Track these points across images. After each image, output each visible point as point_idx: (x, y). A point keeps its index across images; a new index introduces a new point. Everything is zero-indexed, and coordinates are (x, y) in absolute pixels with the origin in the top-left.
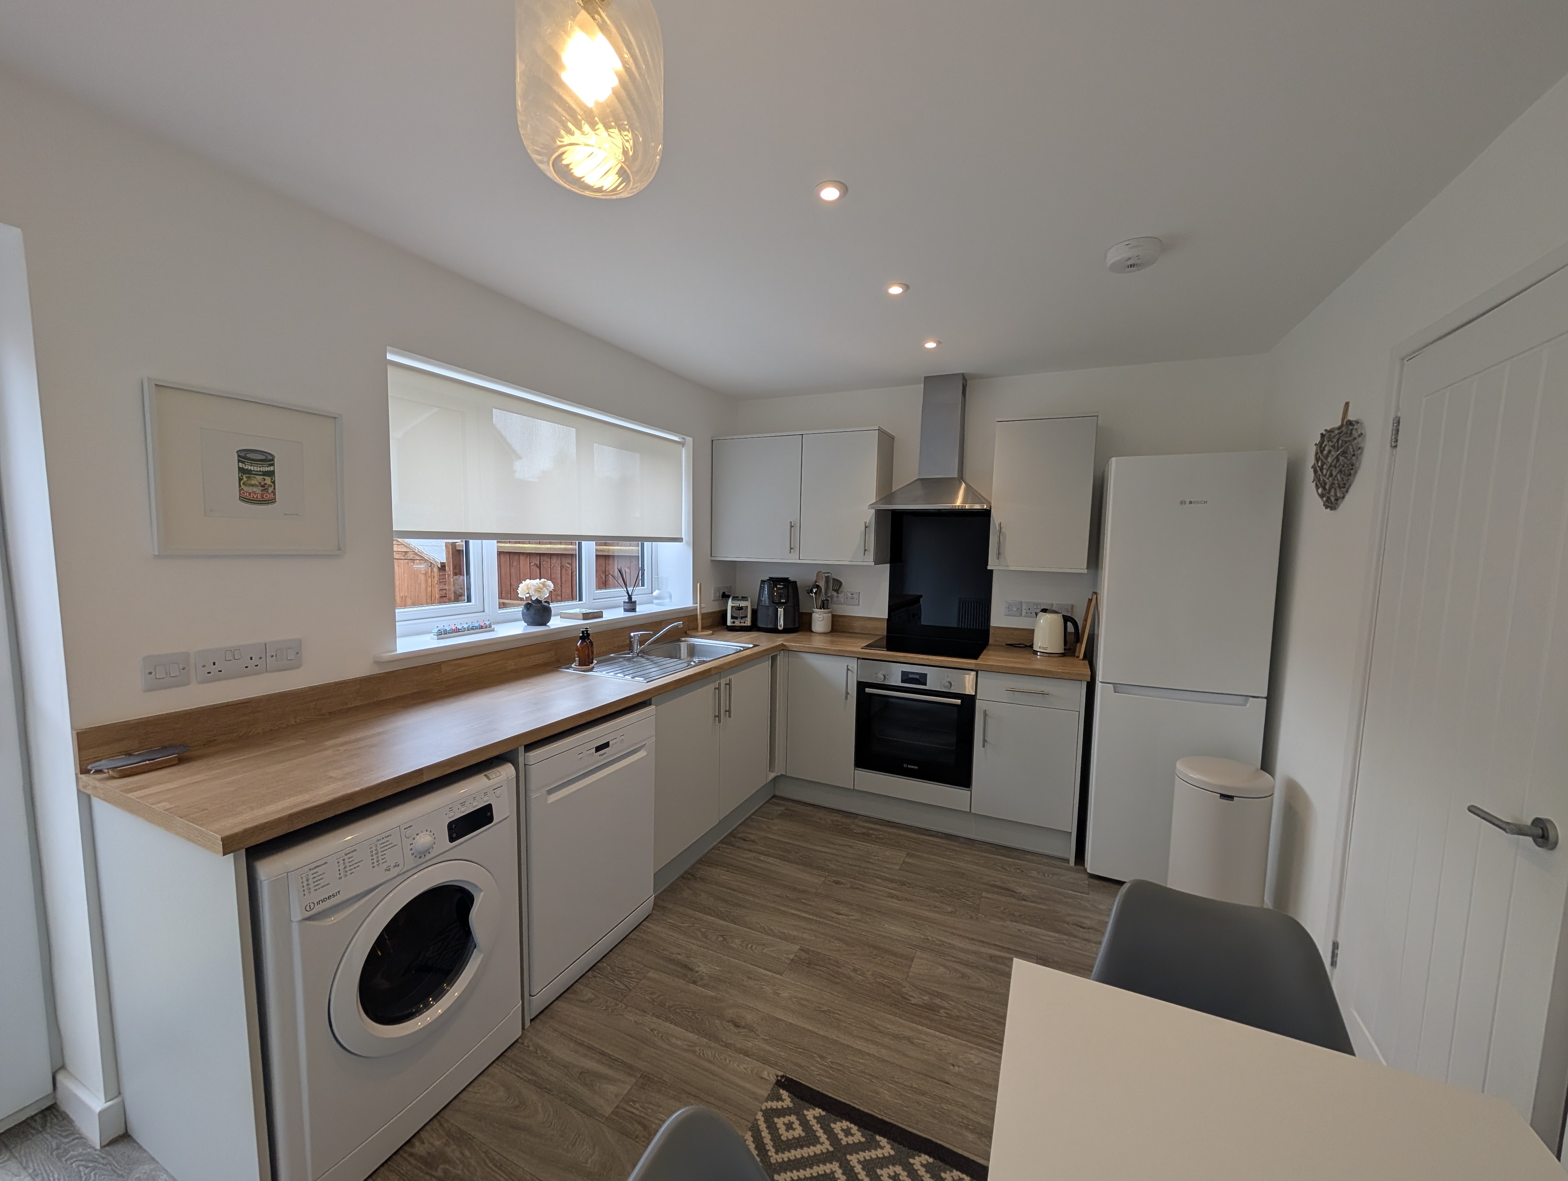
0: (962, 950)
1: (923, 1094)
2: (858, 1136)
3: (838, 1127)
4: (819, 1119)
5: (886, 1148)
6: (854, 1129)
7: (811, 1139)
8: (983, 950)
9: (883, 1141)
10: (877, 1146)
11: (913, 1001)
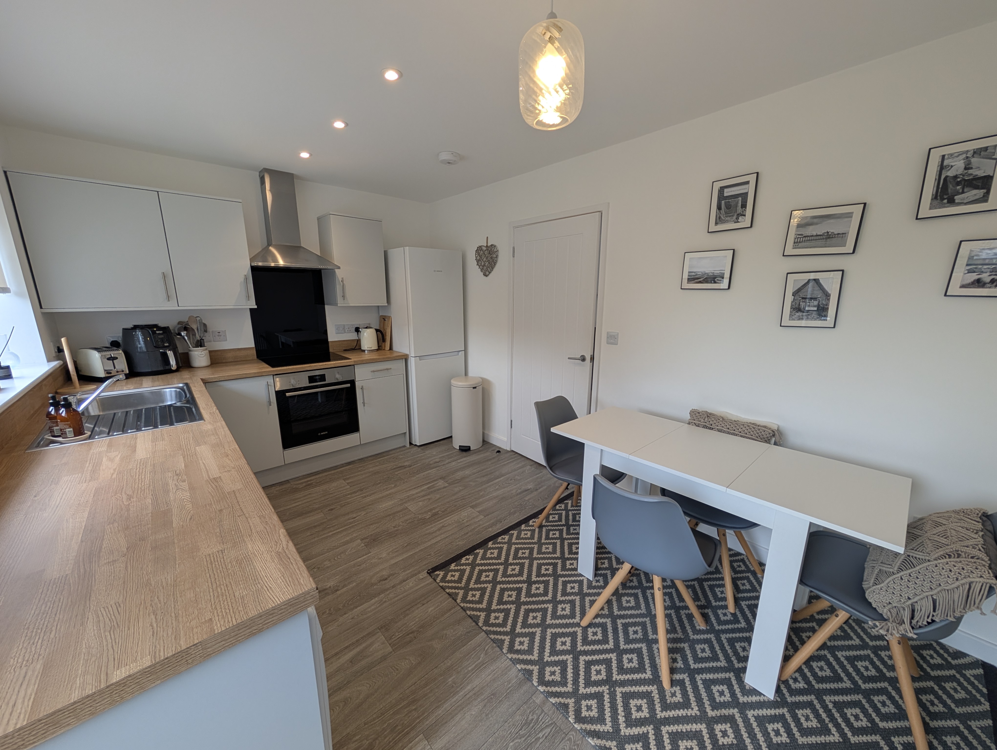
0: (417, 493)
1: (467, 533)
2: (471, 557)
3: (463, 561)
4: (456, 566)
5: (481, 551)
6: (468, 557)
7: (463, 572)
8: (423, 488)
9: (478, 551)
10: (478, 553)
11: (428, 517)
